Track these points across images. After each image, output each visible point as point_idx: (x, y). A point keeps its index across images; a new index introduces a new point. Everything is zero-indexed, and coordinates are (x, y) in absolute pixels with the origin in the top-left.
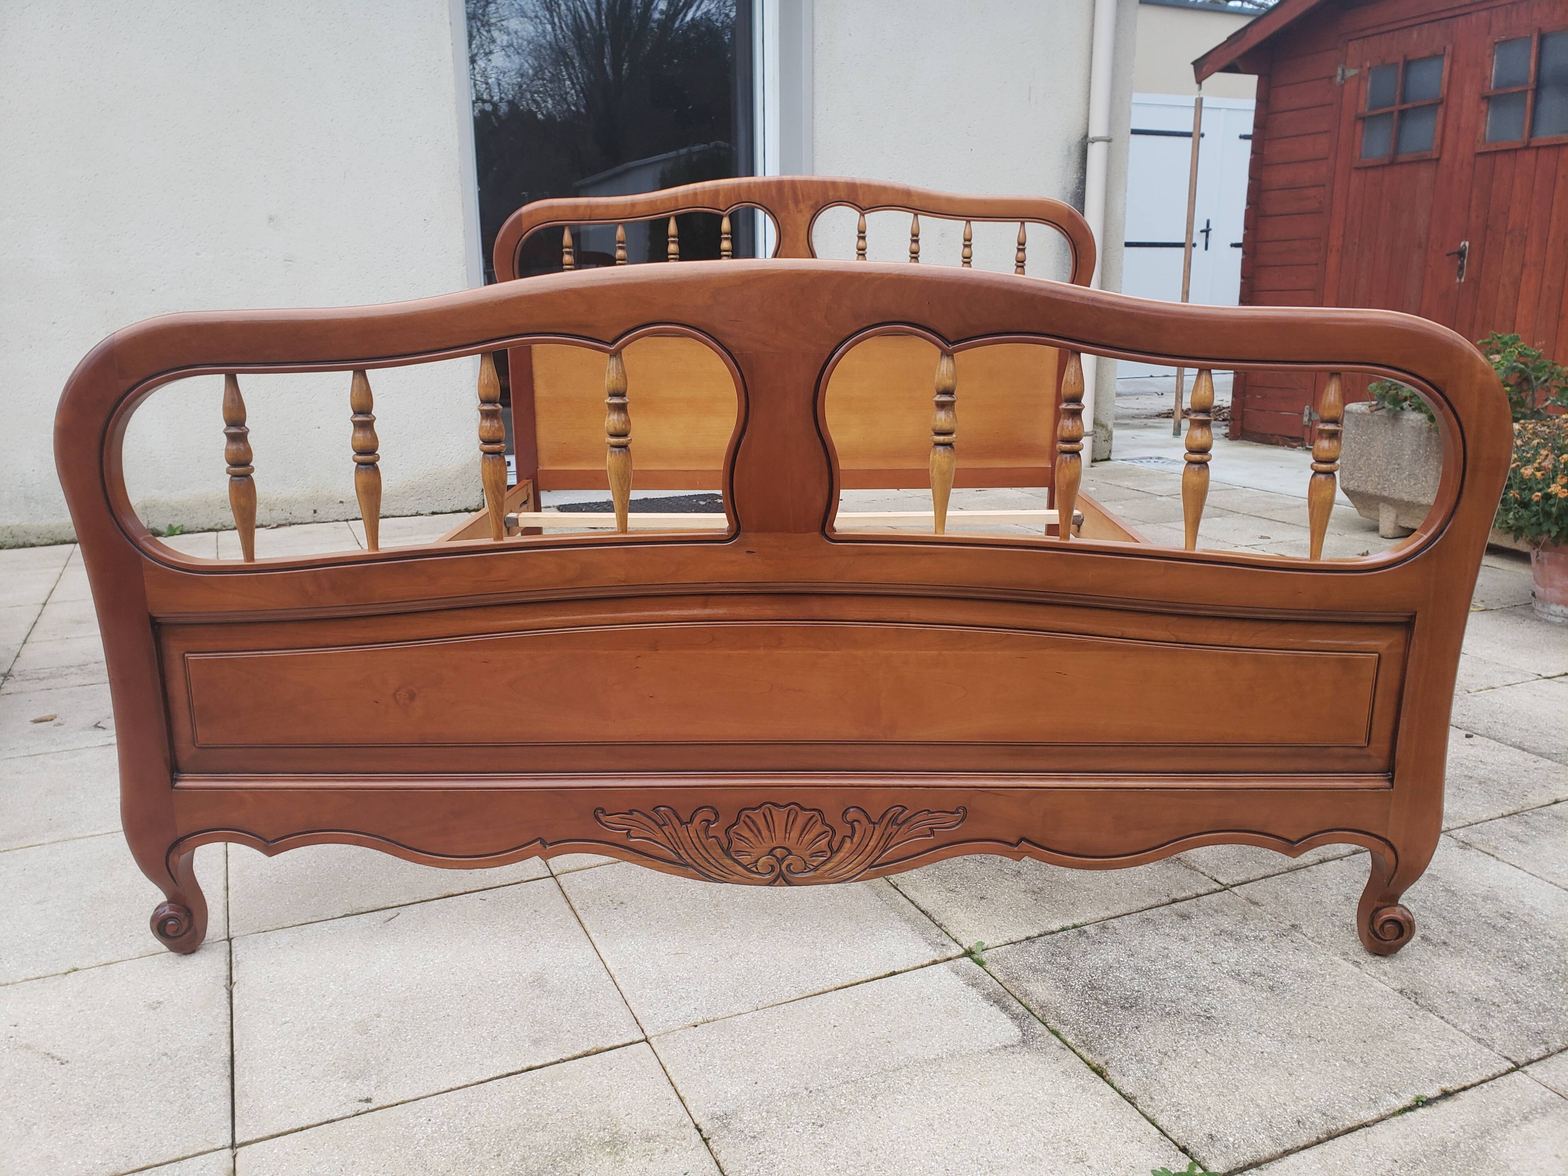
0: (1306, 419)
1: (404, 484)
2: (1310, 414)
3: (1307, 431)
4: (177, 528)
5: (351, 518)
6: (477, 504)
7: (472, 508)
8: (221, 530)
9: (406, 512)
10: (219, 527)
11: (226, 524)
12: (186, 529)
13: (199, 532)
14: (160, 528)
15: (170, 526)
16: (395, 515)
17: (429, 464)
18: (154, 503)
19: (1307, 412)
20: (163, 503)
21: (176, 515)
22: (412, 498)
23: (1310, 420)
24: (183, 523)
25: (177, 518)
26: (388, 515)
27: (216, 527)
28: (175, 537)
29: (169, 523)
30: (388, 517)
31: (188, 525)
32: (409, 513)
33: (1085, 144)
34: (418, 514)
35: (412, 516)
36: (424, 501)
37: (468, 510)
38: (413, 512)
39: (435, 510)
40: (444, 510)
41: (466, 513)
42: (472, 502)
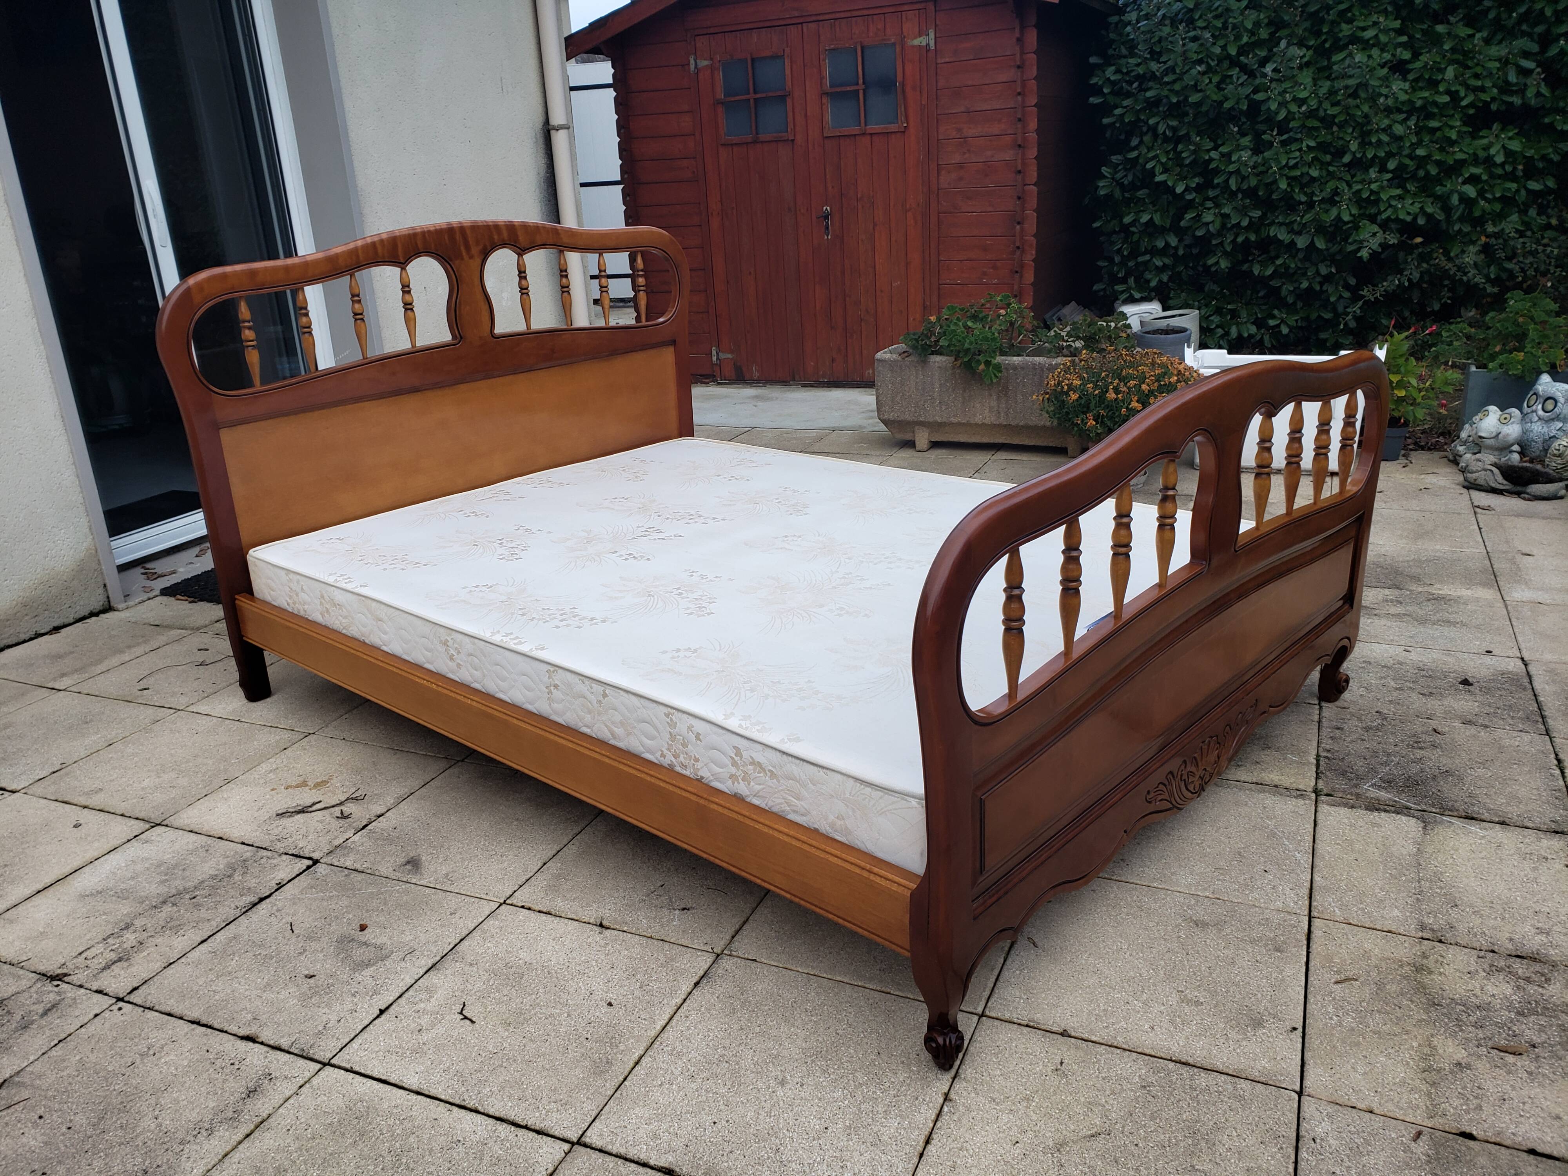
0: (714, 359)
1: (15, 602)
2: (717, 354)
3: (717, 369)
6: (101, 603)
7: (97, 611)
9: (23, 637)
17: (38, 571)
19: (714, 353)
22: (26, 618)
23: (718, 359)
32: (27, 637)
33: (547, 131)
34: (38, 635)
35: (31, 639)
36: (40, 618)
37: (93, 614)
38: (31, 634)
39: (56, 624)
40: (67, 621)
41: (94, 619)
42: (96, 603)
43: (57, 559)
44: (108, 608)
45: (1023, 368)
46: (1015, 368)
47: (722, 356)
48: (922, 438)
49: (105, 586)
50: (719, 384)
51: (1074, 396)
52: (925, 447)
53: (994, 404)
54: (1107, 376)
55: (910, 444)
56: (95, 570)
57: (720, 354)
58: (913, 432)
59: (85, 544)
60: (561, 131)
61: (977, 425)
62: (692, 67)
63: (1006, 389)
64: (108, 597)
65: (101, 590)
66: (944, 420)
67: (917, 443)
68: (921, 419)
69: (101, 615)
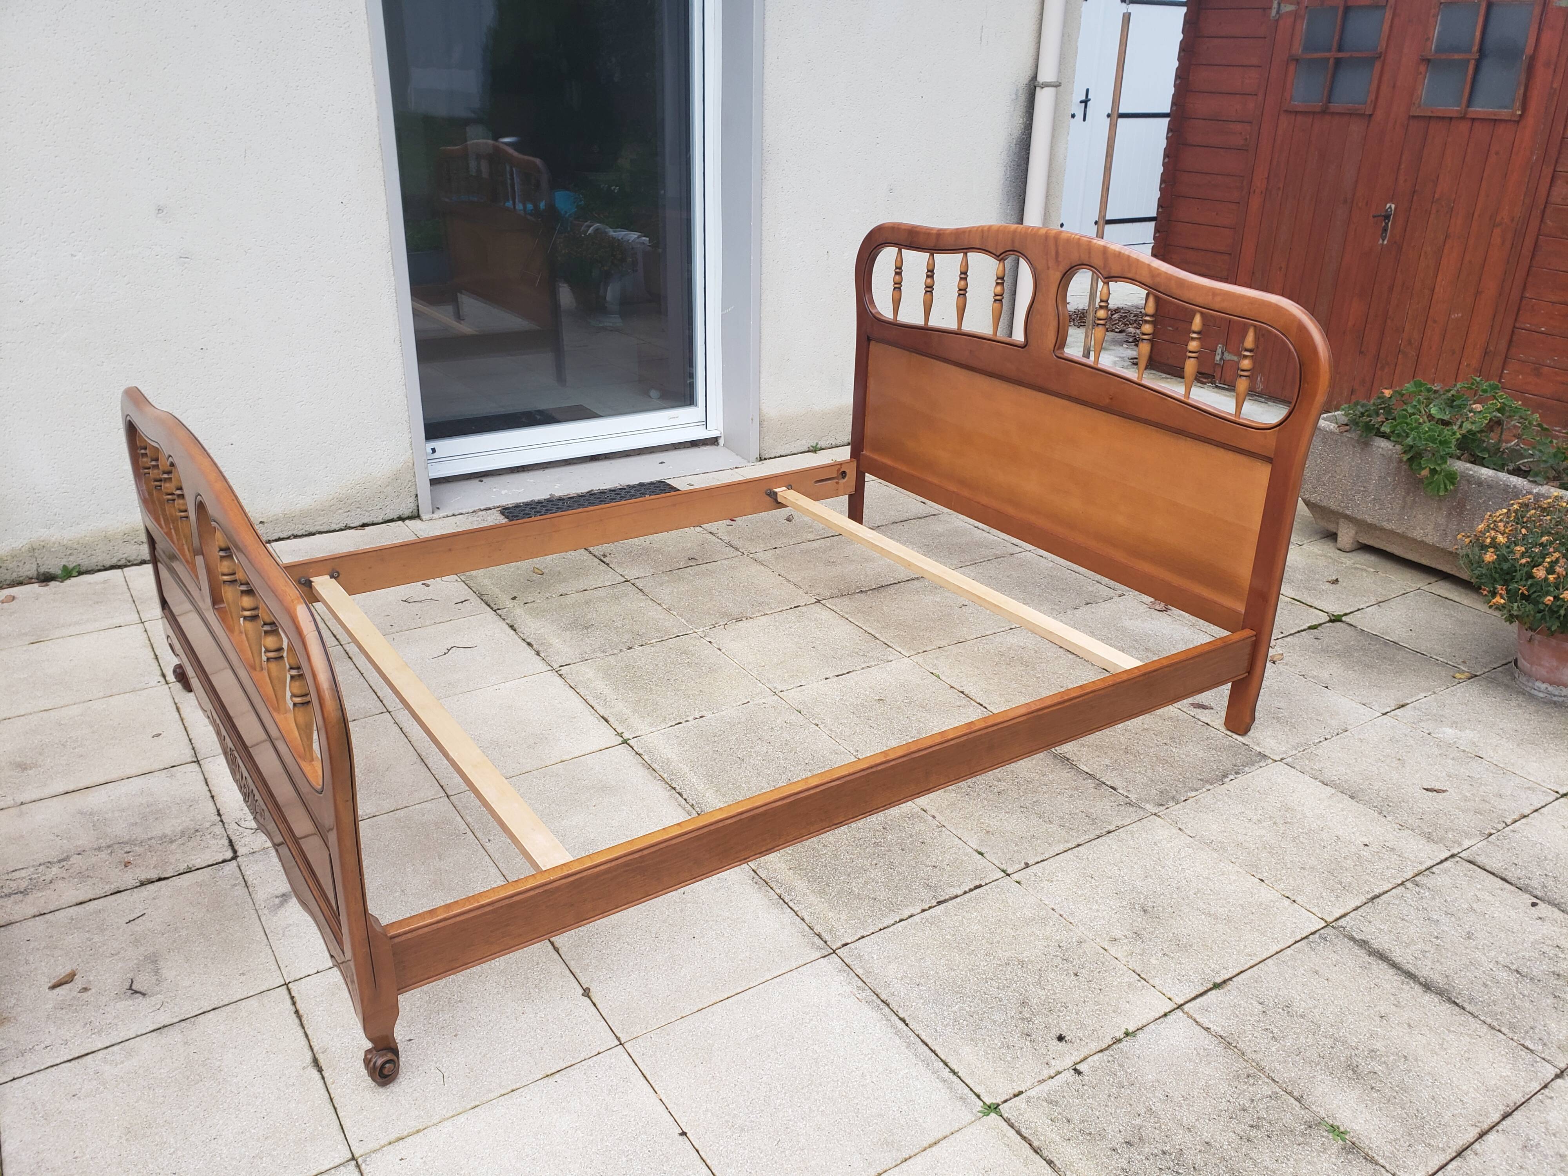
0: (1218, 358)
1: (331, 497)
2: (1223, 353)
3: (1219, 370)
4: (74, 568)
5: (273, 539)
6: (411, 510)
7: (406, 516)
8: (126, 566)
9: (334, 527)
10: (123, 562)
11: (131, 559)
12: (84, 569)
13: (99, 571)
14: (52, 571)
15: (64, 566)
16: (322, 530)
17: (357, 473)
18: (43, 544)
19: (1219, 351)
20: (54, 544)
21: (70, 554)
22: (340, 511)
23: (1221, 359)
24: (79, 562)
25: (72, 558)
26: (314, 531)
27: (120, 563)
28: (73, 579)
29: (63, 563)
30: (314, 534)
31: (86, 563)
32: (337, 527)
33: (1032, 87)
34: (347, 528)
35: (341, 530)
36: (353, 513)
37: (401, 519)
38: (342, 525)
39: (365, 521)
40: (376, 520)
41: (400, 522)
42: (406, 509)
43: (375, 466)
44: (416, 516)
45: (1490, 487)
46: (1480, 483)
47: (1228, 356)
48: (1347, 535)
49: (417, 496)
50: (1217, 387)
51: (1490, 557)
52: (1348, 547)
53: (1442, 521)
54: (1551, 543)
55: (1332, 536)
56: (409, 481)
57: (1226, 354)
58: (1338, 523)
59: (403, 457)
60: (1045, 89)
61: (1414, 540)
62: (1274, 12)
63: (1461, 506)
64: (418, 506)
65: (412, 499)
66: (1375, 521)
67: (1339, 539)
68: (1348, 512)
69: (407, 522)
